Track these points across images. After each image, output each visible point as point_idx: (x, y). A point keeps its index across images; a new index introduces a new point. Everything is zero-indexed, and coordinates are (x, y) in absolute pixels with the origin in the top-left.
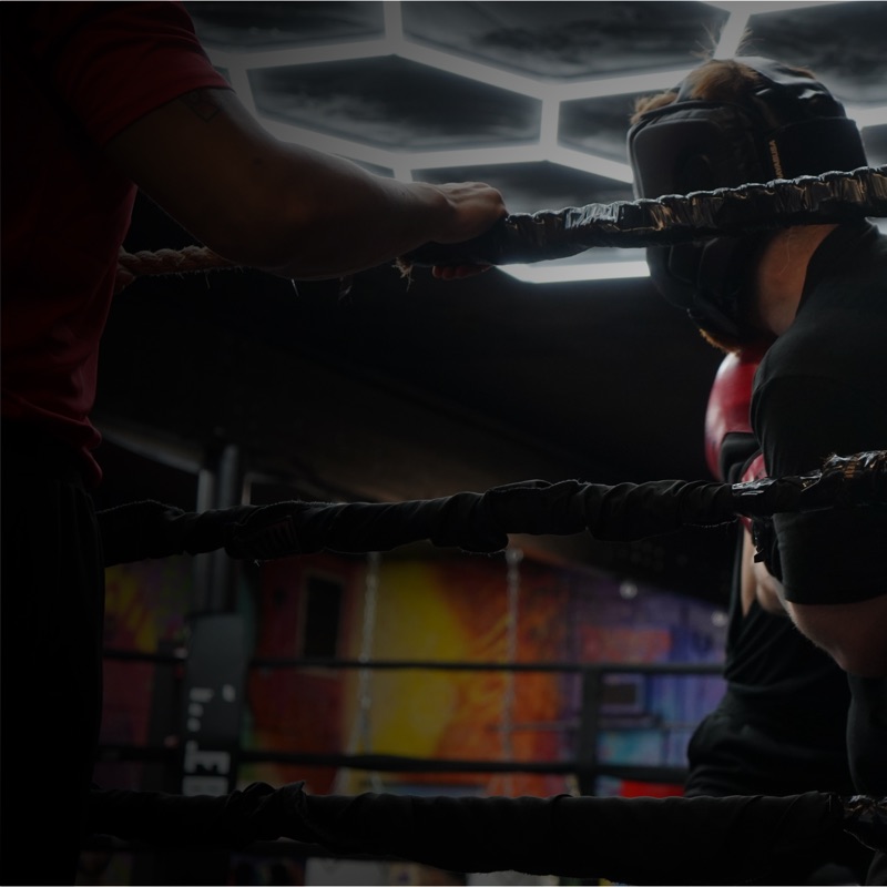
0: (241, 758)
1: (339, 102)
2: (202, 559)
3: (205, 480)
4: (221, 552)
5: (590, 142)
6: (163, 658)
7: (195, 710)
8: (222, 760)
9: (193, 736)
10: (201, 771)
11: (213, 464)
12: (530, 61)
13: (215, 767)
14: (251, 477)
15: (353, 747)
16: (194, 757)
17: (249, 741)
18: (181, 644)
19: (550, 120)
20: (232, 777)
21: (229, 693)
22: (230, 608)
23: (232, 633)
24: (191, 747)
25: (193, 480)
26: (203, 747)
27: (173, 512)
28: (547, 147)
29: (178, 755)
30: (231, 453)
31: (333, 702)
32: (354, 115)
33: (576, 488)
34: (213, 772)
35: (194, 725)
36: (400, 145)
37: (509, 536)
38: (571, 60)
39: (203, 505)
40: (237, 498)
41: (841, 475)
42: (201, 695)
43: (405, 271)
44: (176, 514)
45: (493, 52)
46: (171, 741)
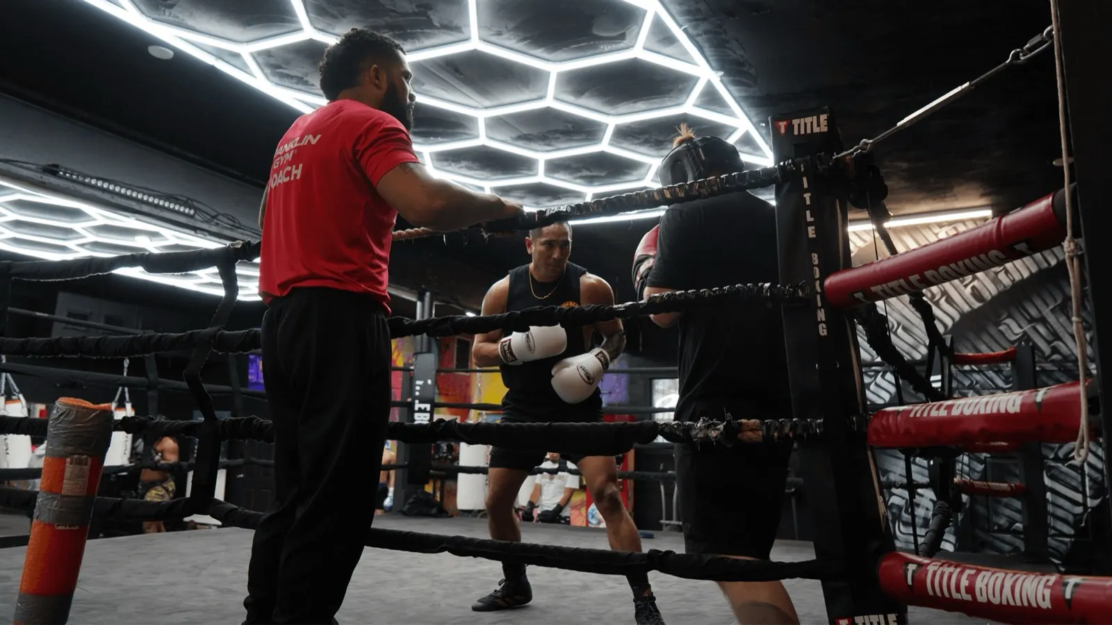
0: (435, 406)
1: (464, 164)
2: (418, 337)
3: (419, 304)
4: (425, 334)
5: (556, 175)
6: (406, 369)
7: (418, 388)
8: (428, 407)
9: (417, 398)
10: (420, 410)
11: (422, 299)
12: (533, 145)
13: (425, 408)
14: (435, 303)
15: (475, 402)
16: (417, 406)
17: (438, 400)
18: (412, 365)
19: (541, 167)
20: (432, 413)
21: (429, 382)
22: (429, 351)
23: (429, 361)
24: (417, 401)
25: (415, 304)
26: (420, 402)
27: (407, 321)
28: (541, 177)
29: (412, 405)
30: (428, 294)
31: (467, 385)
32: (469, 168)
33: (554, 309)
34: (425, 411)
35: (417, 394)
36: (486, 179)
37: (530, 327)
38: (549, 145)
39: (418, 318)
40: (431, 315)
41: (654, 302)
42: (419, 382)
43: (486, 236)
44: (408, 321)
45: (520, 143)
46: (409, 400)
